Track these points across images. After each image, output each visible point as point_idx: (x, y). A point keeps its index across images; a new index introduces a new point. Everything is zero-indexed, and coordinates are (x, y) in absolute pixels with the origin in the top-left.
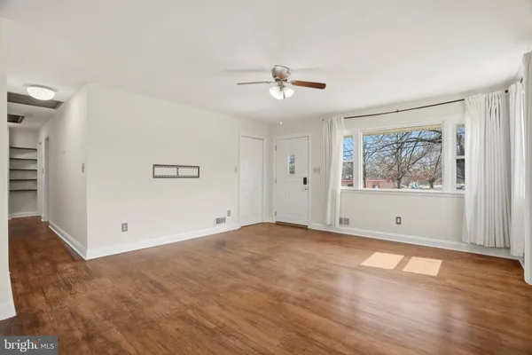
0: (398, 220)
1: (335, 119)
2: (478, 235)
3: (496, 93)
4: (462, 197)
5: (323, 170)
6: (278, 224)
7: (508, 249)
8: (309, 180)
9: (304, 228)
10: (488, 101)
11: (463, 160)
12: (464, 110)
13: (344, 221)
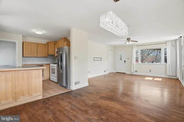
0: (150, 71)
1: (134, 46)
2: (170, 73)
3: (173, 42)
4: (166, 65)
5: (130, 59)
6: (117, 72)
7: (176, 76)
8: (126, 61)
9: (125, 73)
10: (172, 44)
11: (166, 57)
12: (166, 45)
13: (136, 71)
